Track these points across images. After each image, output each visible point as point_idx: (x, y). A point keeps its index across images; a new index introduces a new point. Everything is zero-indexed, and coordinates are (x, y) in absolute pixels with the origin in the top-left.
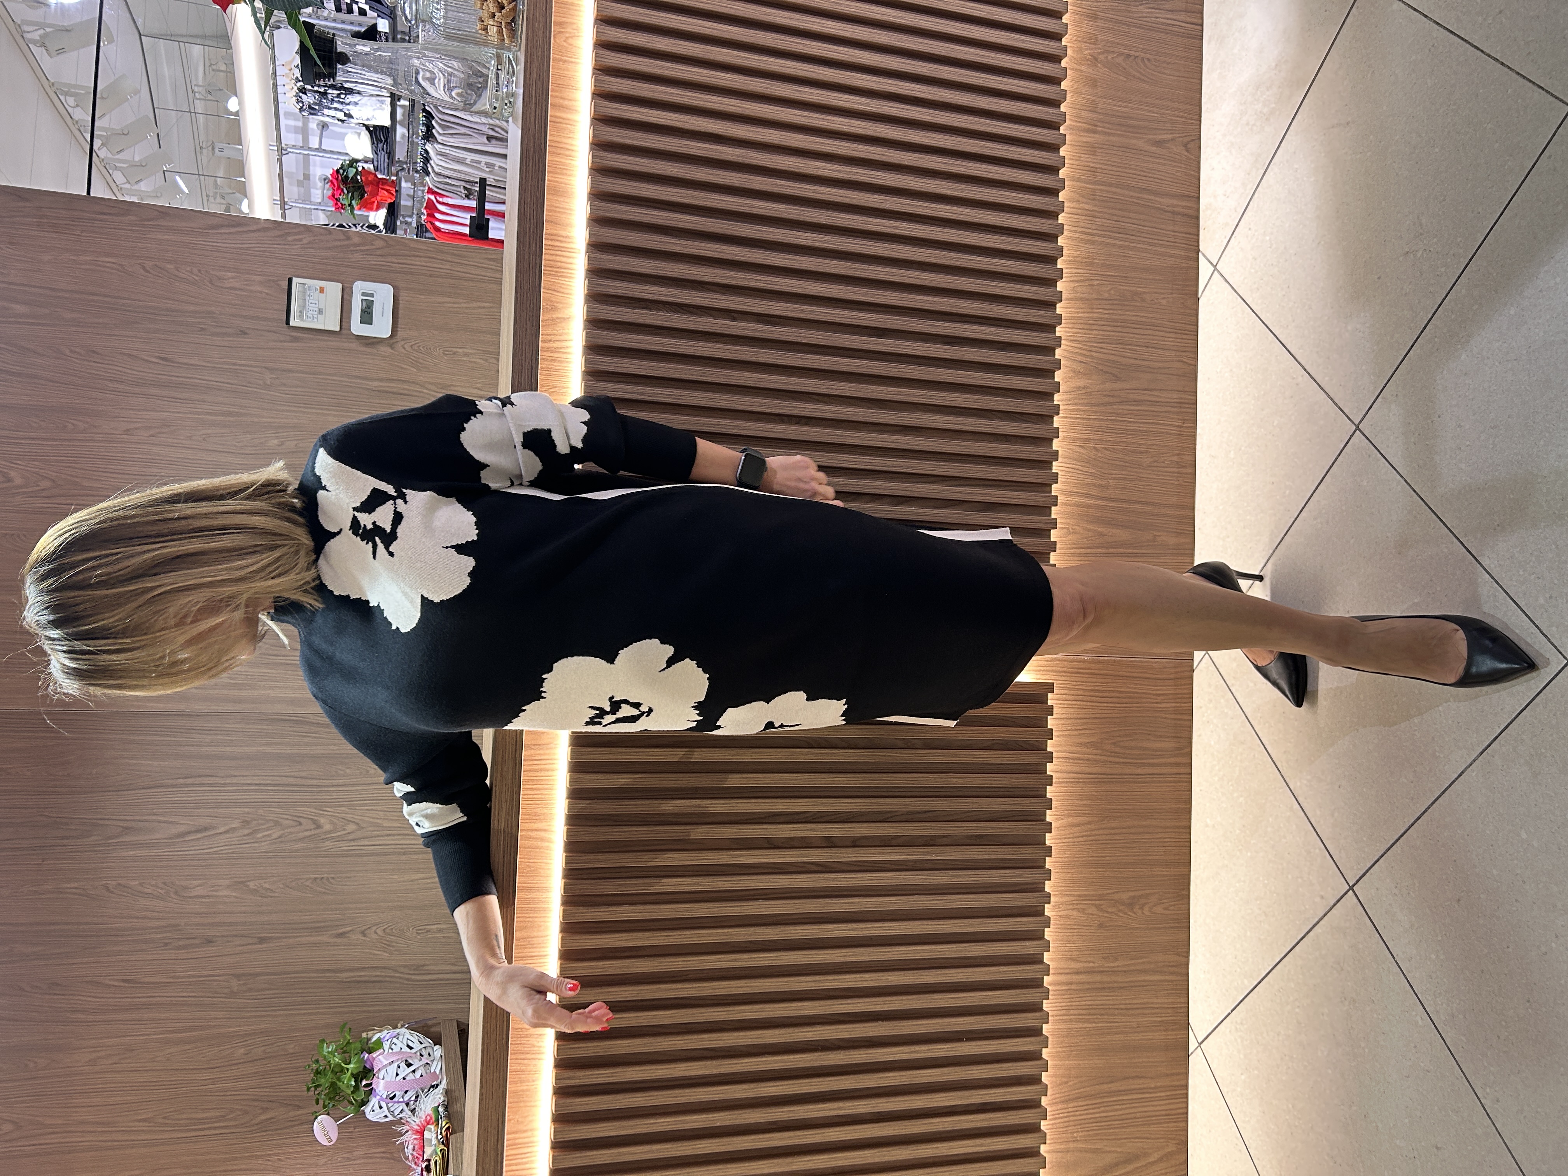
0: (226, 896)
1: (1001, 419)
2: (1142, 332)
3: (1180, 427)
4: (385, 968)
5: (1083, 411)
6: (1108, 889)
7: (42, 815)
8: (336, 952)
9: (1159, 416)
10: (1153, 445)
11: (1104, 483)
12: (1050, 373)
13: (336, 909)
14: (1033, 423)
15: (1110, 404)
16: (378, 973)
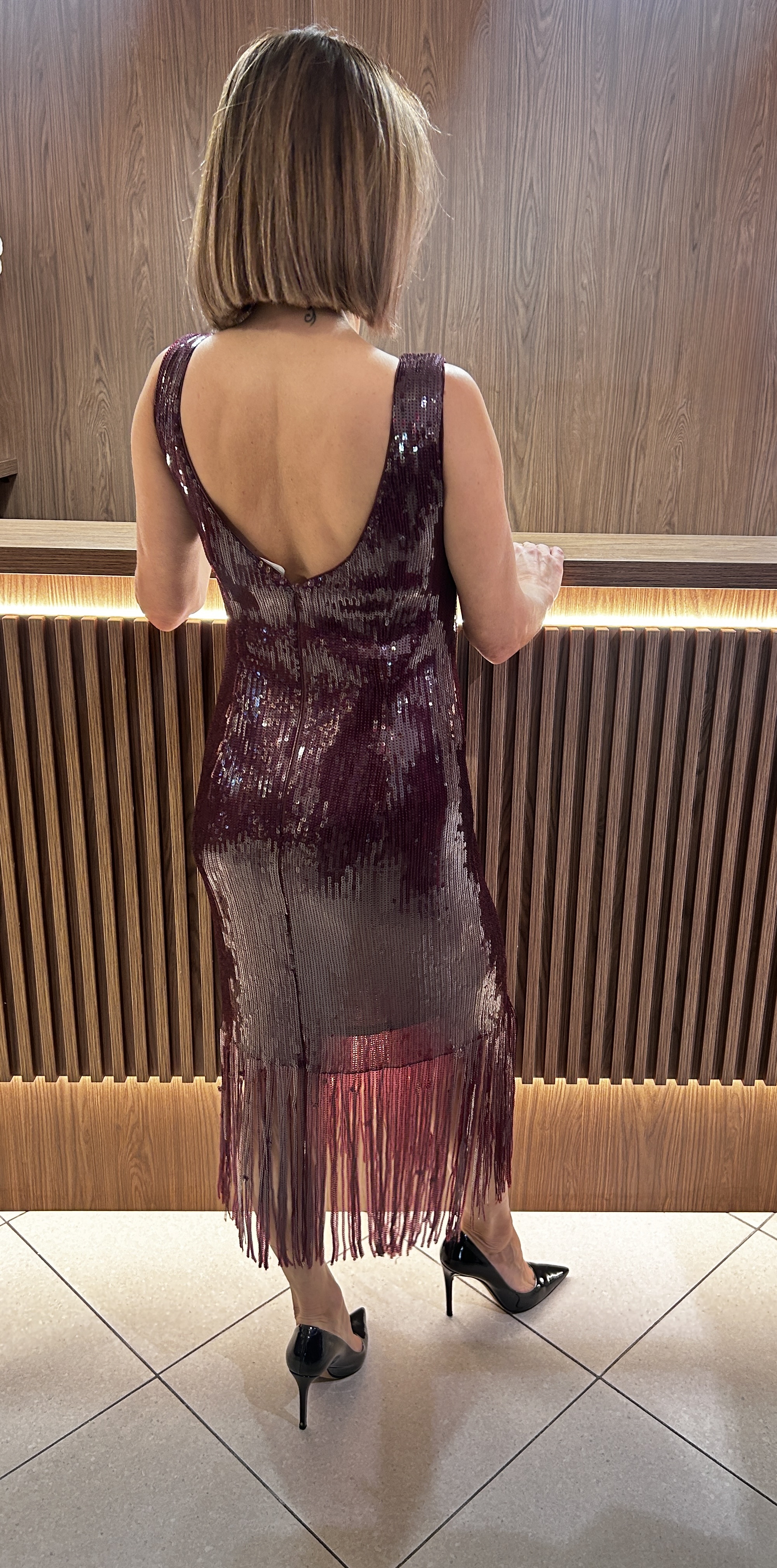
0: (133, 243)
1: (606, 1029)
2: (695, 1160)
3: (603, 1197)
4: (66, 403)
5: (617, 1105)
6: (154, 1134)
7: (208, 57)
8: (80, 353)
9: (613, 1175)
10: (585, 1171)
11: (547, 1125)
12: (651, 1074)
13: (122, 352)
14: (603, 1061)
15: (624, 1130)
16: (60, 396)
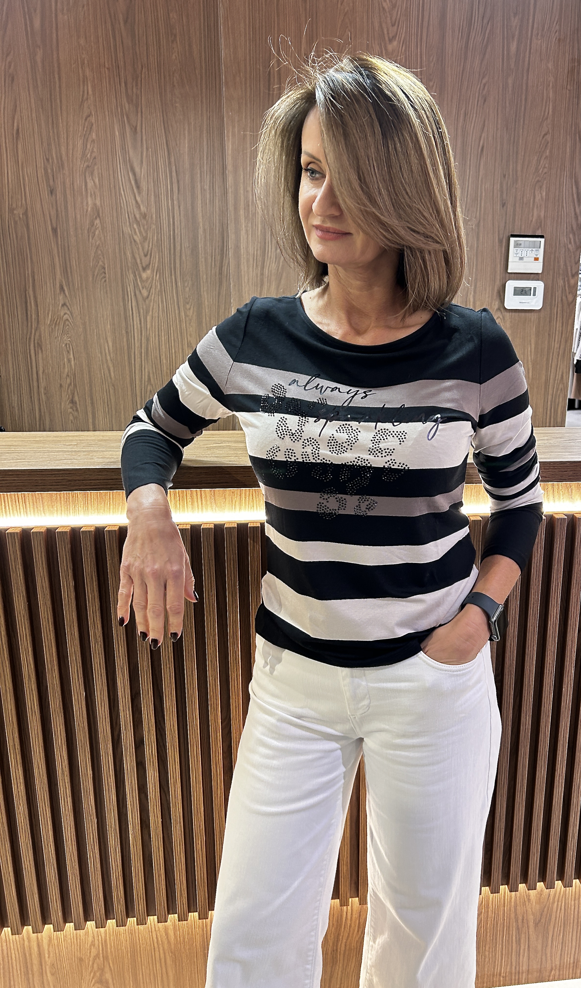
0: (87, 203)
4: (38, 322)
6: (113, 963)
8: (49, 285)
13: (81, 284)
16: (33, 317)
